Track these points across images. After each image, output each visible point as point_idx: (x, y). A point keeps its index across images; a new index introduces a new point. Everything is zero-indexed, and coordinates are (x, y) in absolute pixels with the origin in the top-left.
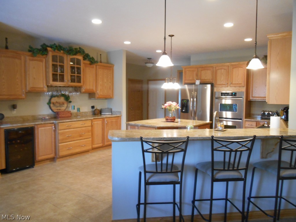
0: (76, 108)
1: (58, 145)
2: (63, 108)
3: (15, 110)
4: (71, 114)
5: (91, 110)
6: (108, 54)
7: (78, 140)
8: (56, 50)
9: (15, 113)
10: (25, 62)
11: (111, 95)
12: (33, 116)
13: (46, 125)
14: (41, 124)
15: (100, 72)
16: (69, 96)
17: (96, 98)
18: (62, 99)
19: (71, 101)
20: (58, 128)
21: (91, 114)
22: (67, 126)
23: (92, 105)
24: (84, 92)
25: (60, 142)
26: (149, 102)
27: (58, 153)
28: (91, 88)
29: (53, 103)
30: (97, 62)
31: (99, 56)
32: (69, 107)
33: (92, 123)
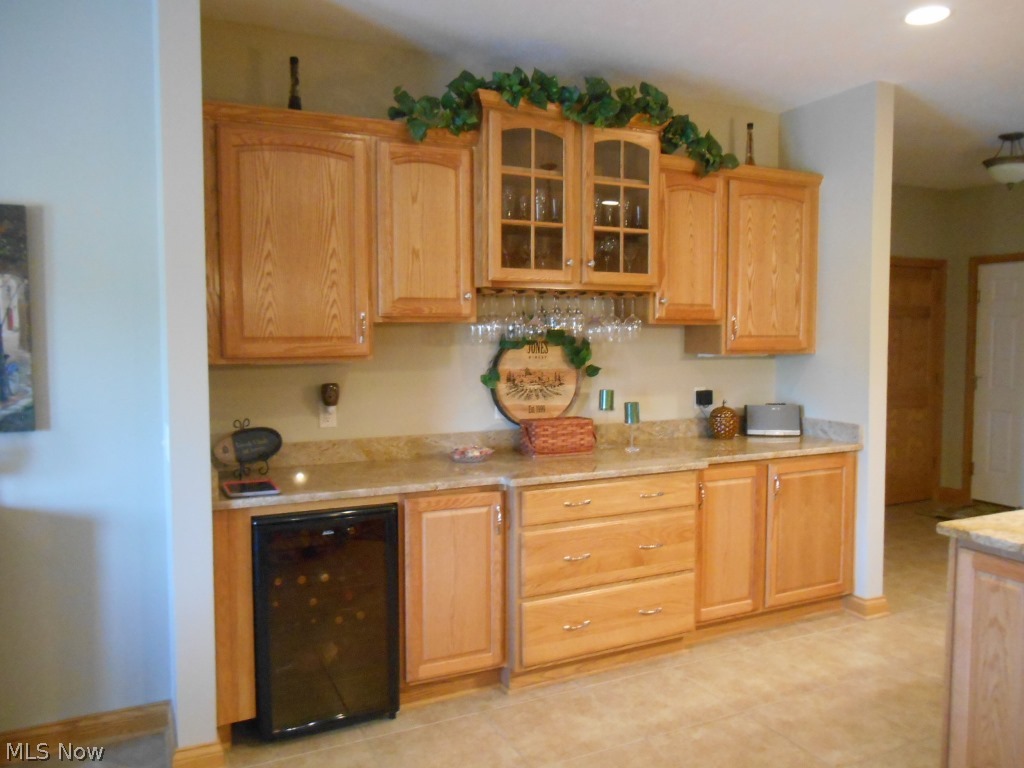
0: (619, 403)
1: (520, 606)
2: (557, 403)
3: (332, 409)
4: (594, 432)
5: (693, 410)
6: (788, 123)
7: (627, 580)
8: (522, 103)
9: (331, 424)
10: (372, 167)
11: (802, 337)
12: (414, 442)
13: (462, 497)
14: (434, 493)
15: (748, 211)
16: (586, 343)
17: (723, 353)
18: (553, 359)
19: (597, 365)
20: (520, 518)
21: (695, 430)
22: (567, 506)
23: (703, 389)
24: (659, 319)
25: (527, 590)
26: (979, 370)
27: (516, 648)
28: (699, 300)
29: (510, 379)
30: (729, 161)
31: (742, 133)
32: (587, 396)
33: (700, 489)
